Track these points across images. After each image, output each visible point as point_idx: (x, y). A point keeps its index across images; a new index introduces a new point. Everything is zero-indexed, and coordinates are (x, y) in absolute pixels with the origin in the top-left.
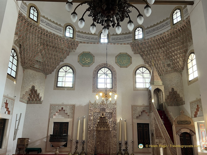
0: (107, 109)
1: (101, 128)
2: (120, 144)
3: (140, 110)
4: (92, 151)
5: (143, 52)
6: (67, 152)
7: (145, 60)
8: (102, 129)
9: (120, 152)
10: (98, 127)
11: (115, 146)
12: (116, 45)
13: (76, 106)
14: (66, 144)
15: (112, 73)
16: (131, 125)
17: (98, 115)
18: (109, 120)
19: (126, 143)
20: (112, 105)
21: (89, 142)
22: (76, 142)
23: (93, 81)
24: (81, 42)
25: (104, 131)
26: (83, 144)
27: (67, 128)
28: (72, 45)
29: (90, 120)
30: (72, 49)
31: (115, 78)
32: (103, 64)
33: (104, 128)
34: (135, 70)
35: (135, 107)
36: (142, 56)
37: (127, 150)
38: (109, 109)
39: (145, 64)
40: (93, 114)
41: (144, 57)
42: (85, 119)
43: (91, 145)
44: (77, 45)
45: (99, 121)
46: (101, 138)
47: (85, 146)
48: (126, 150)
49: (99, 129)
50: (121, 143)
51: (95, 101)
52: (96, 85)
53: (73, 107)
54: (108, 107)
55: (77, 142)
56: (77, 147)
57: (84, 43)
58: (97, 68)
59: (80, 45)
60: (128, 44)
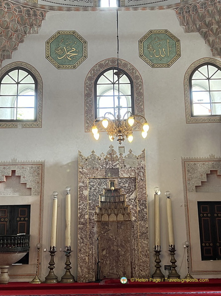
0: (124, 171)
1: (109, 215)
2: (158, 253)
3: (202, 169)
4: (89, 273)
5: (208, 25)
6: (29, 275)
7: (212, 45)
8: (113, 218)
9: (158, 272)
10: (102, 215)
11: (144, 259)
12: (139, 10)
13: (47, 165)
14: (27, 256)
15: (132, 83)
16: (183, 206)
17: (100, 184)
18: (129, 196)
19: (173, 251)
20: (136, 160)
21: (80, 250)
22: (50, 252)
23: (86, 103)
24: (52, 8)
25: (118, 222)
26: (68, 256)
27: (26, 219)
28: (29, 15)
29: (81, 197)
30: (31, 25)
31: (141, 94)
32: (108, 60)
33: (117, 215)
34: (190, 73)
35: (191, 163)
36: (205, 36)
37: (174, 268)
38: (128, 170)
39: (214, 55)
40: (89, 183)
41: (211, 39)
42: (69, 196)
43: (87, 258)
44: (43, 16)
45: (103, 199)
46: (110, 239)
47: (72, 260)
48: (172, 267)
49: (105, 218)
50: (160, 251)
51: (93, 152)
52: (93, 113)
53: (40, 168)
54: (125, 166)
55: (52, 252)
56: (52, 264)
57: (60, 9)
58: (94, 70)
59: (49, 14)
60: (169, 7)
